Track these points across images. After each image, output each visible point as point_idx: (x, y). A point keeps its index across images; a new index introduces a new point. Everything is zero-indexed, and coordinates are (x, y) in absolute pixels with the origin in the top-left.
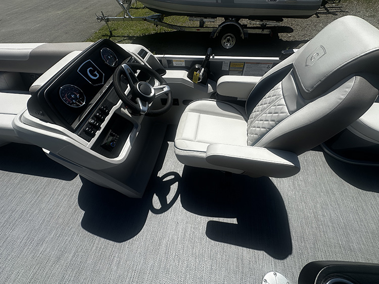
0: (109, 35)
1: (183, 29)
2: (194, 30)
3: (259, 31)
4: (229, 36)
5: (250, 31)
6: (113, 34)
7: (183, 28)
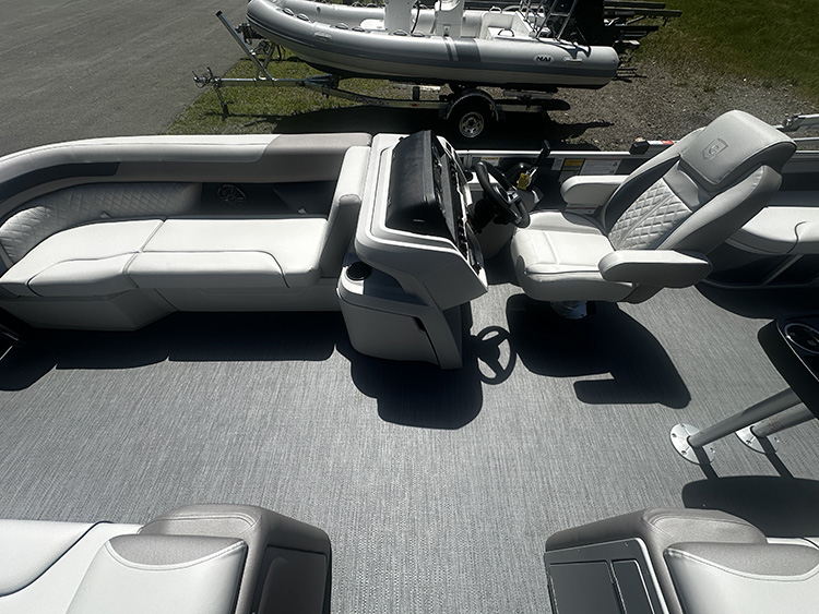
0: (221, 111)
1: (386, 104)
2: (406, 105)
3: (521, 108)
4: (470, 116)
5: (507, 108)
6: (231, 111)
7: (385, 102)
